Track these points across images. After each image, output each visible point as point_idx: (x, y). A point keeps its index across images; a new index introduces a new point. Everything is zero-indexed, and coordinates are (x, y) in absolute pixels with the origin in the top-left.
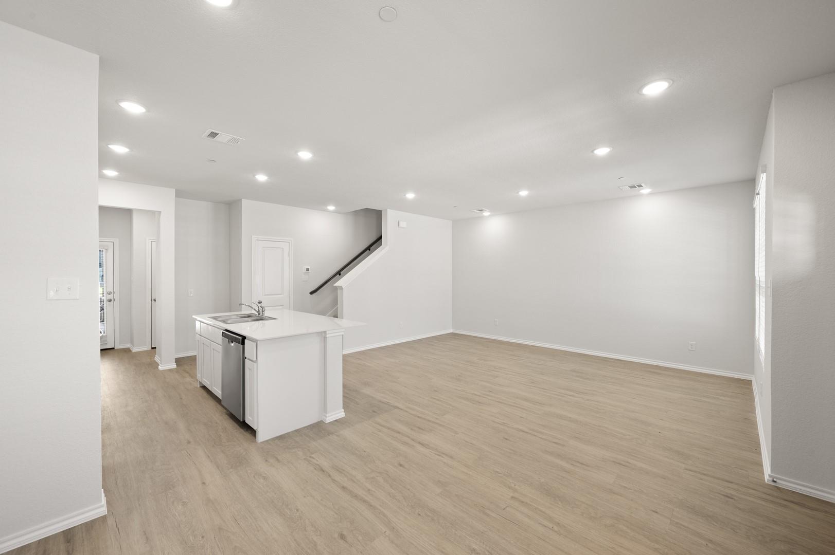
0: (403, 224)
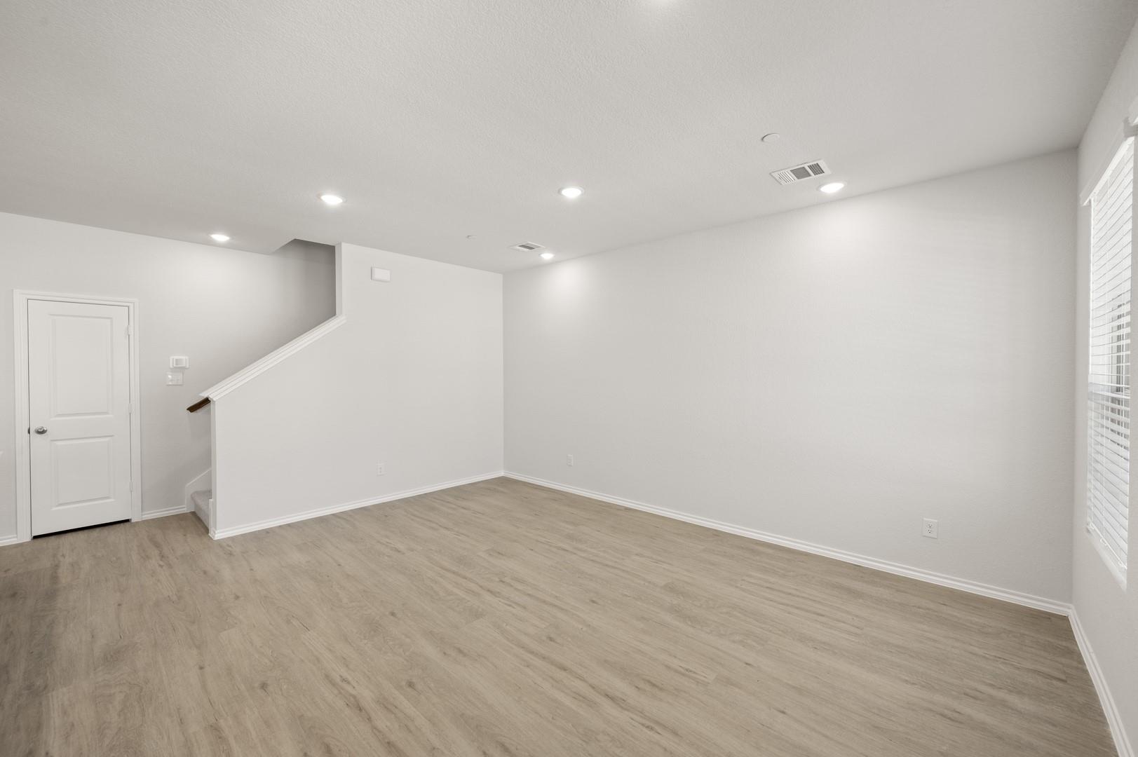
0: (380, 274)
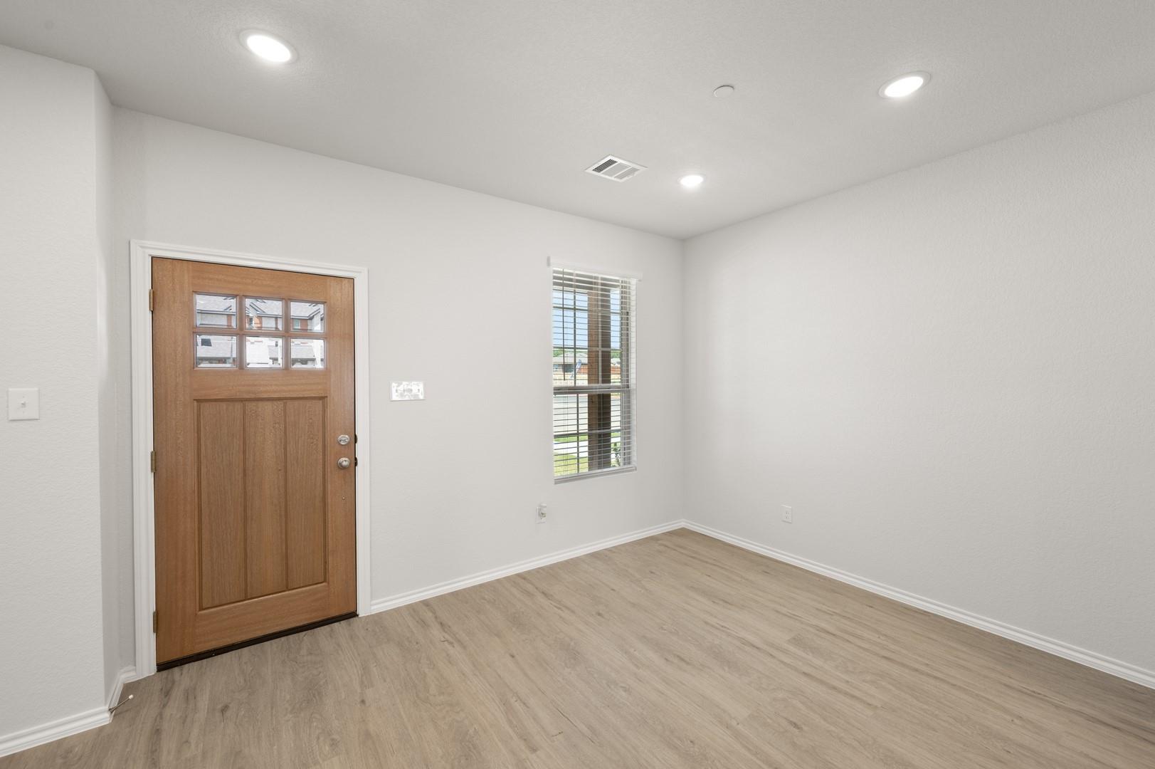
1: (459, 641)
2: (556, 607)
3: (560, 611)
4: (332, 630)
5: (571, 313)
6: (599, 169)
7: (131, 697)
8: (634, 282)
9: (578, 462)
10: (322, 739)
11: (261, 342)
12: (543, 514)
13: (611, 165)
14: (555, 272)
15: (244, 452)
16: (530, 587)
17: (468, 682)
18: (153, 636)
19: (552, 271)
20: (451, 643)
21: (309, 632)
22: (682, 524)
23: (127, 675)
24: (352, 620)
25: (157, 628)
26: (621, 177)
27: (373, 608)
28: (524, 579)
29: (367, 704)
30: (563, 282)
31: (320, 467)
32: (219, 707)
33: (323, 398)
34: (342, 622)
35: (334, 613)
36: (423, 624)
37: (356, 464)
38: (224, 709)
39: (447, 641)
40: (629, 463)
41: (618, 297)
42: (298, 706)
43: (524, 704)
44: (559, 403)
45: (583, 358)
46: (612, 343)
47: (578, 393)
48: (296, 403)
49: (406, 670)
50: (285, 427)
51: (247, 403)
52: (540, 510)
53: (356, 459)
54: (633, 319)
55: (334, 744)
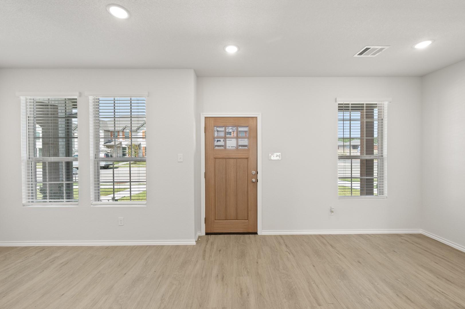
1: (292, 253)
2: (336, 253)
3: (338, 255)
4: (250, 237)
5: (349, 122)
6: (361, 54)
7: (200, 239)
8: (386, 104)
9: (352, 191)
10: (244, 269)
11: (231, 140)
12: (332, 211)
13: (367, 50)
14: (339, 104)
15: (226, 174)
16: (325, 241)
17: (294, 269)
18: (205, 224)
19: (338, 104)
20: (289, 253)
21: (243, 235)
22: (421, 231)
23: (199, 234)
24: (256, 235)
25: (205, 223)
26: (374, 54)
27: (263, 233)
28: (322, 237)
29: (259, 264)
30: (343, 108)
31: (246, 181)
32: (219, 249)
33: (247, 158)
34: (253, 235)
35: (250, 231)
36: (280, 243)
37: (257, 181)
38: (220, 251)
39: (288, 252)
40: (383, 194)
41: (377, 112)
42: (238, 257)
43: (317, 286)
44: (341, 163)
45: (357, 142)
46: (374, 135)
47: (351, 159)
48: (240, 159)
49: (272, 257)
50: (237, 168)
51: (227, 159)
52: (331, 209)
53: (257, 180)
54: (385, 122)
55: (248, 272)
